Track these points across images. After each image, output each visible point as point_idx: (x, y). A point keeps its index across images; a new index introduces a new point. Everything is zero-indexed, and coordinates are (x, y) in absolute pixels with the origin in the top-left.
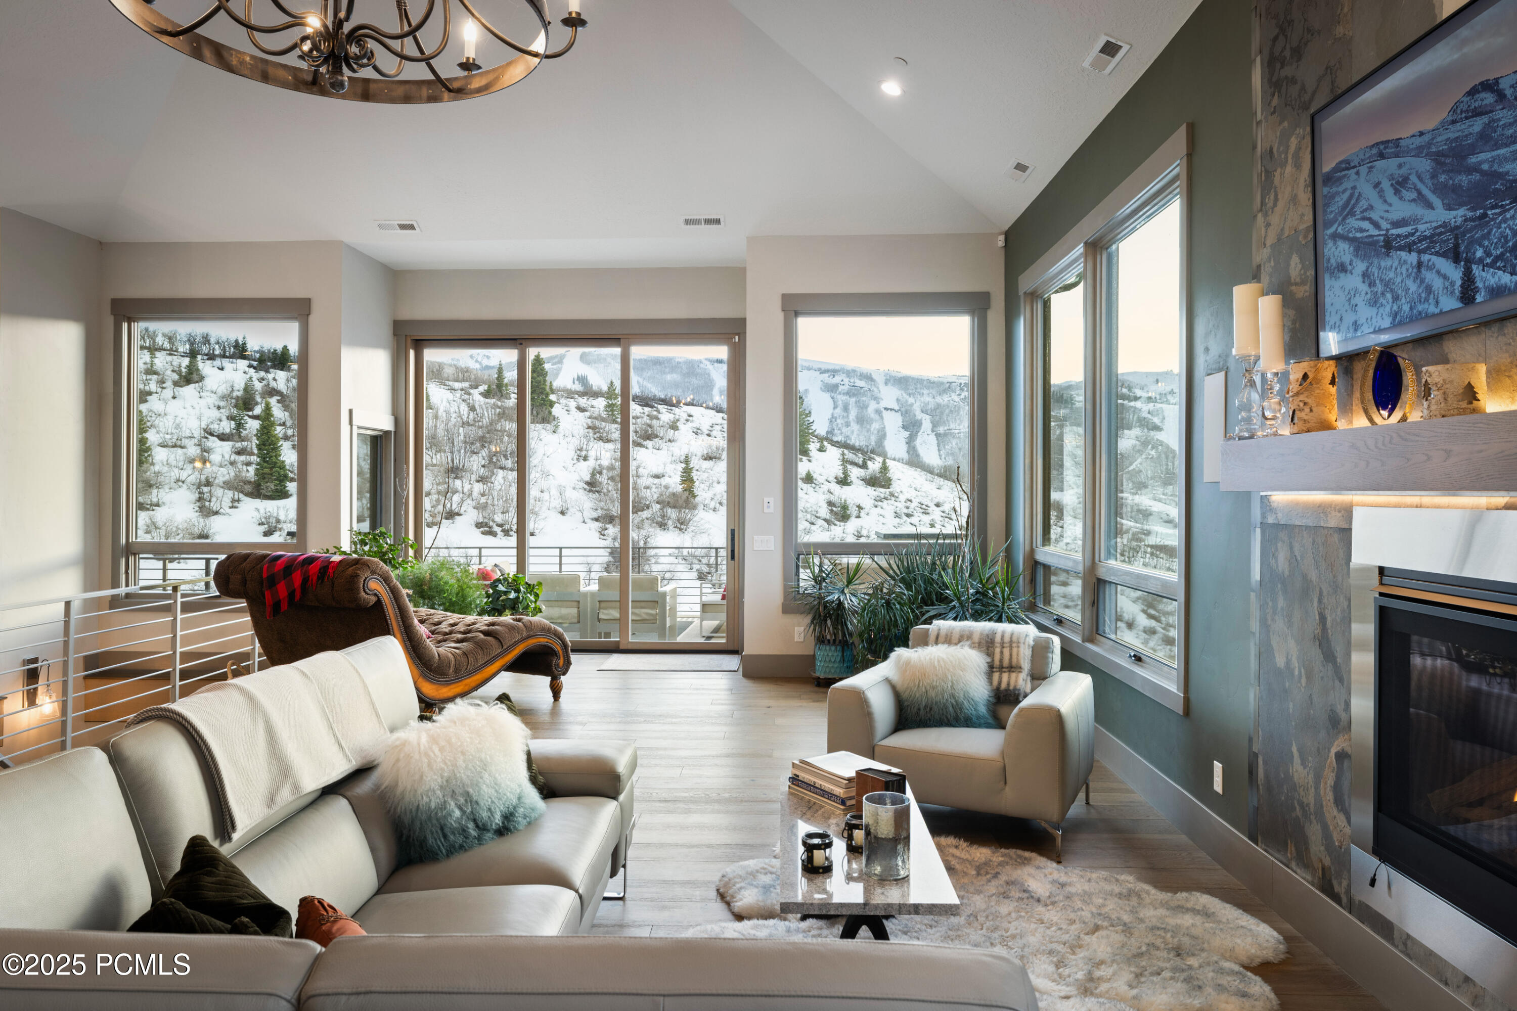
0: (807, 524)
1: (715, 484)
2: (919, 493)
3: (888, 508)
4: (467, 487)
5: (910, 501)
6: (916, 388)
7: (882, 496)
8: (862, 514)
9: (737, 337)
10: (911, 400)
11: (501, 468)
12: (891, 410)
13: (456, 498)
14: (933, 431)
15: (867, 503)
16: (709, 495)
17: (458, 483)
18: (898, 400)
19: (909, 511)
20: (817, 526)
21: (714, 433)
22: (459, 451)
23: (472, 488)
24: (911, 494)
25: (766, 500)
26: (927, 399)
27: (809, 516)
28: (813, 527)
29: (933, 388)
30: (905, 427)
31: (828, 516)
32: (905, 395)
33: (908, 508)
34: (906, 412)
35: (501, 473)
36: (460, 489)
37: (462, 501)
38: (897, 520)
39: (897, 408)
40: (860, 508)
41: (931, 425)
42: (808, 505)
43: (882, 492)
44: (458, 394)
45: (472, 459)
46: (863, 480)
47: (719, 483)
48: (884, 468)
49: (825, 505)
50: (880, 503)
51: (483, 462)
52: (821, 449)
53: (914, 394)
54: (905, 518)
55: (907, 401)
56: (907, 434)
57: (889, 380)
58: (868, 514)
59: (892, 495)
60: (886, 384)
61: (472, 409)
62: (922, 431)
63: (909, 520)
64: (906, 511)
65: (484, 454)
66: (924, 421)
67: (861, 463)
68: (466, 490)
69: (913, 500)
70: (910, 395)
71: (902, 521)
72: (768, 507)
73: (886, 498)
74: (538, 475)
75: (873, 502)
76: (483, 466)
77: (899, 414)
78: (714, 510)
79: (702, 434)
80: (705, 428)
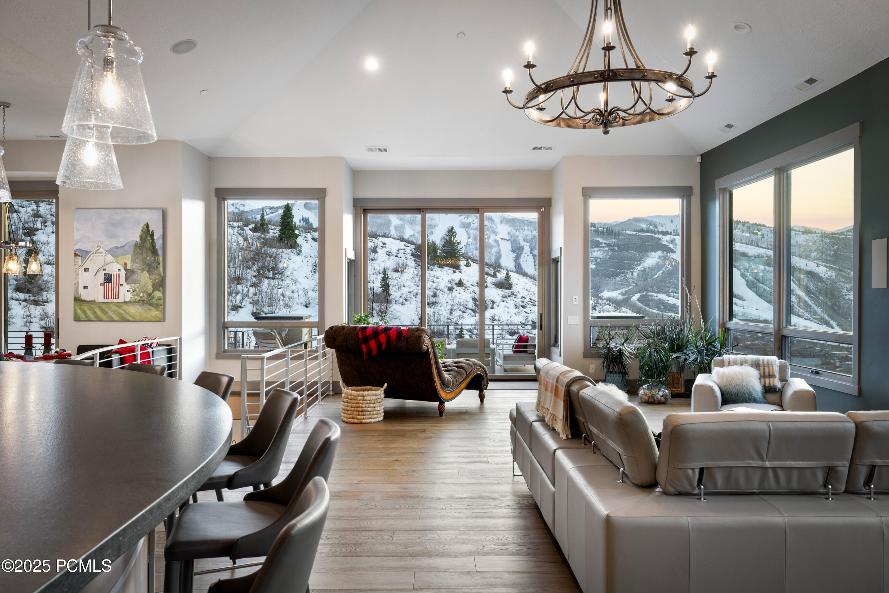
0: (460, 313)
1: (402, 288)
2: (529, 293)
3: (511, 302)
4: (245, 290)
5: (524, 298)
6: (520, 226)
7: (507, 294)
8: (495, 306)
9: (543, 208)
10: (517, 233)
11: (266, 278)
12: (505, 239)
13: (239, 297)
14: (531, 253)
15: (498, 299)
16: (399, 294)
17: (239, 287)
18: (509, 233)
19: (524, 304)
20: (467, 314)
21: (400, 255)
22: (239, 267)
23: (249, 290)
24: (524, 293)
25: (574, 297)
26: (527, 232)
27: (462, 308)
28: (465, 315)
29: (531, 225)
30: (513, 251)
31: (474, 308)
32: (513, 230)
33: (523, 302)
34: (514, 241)
35: (266, 281)
36: (241, 291)
37: (243, 299)
38: (517, 310)
39: (508, 238)
40: (493, 302)
41: (529, 249)
42: (461, 301)
43: (507, 292)
44: (236, 230)
45: (248, 272)
46: (494, 284)
47: (404, 286)
48: (508, 277)
49: (471, 301)
50: (505, 299)
51: (255, 274)
52: (468, 265)
53: (519, 230)
54: (521, 308)
55: (514, 234)
56: (515, 255)
57: (503, 221)
58: (498, 306)
59: (513, 294)
60: (501, 223)
61: (246, 239)
62: (524, 253)
63: (524, 310)
64: (522, 304)
65: (255, 269)
66: (525, 247)
67: (492, 273)
68: (245, 292)
69: (526, 297)
70: (516, 230)
71: (520, 311)
72: (576, 301)
73: (509, 296)
74: (290, 282)
75: (502, 298)
76: (255, 276)
77: (509, 242)
78: (402, 304)
79: (392, 255)
80: (394, 252)
